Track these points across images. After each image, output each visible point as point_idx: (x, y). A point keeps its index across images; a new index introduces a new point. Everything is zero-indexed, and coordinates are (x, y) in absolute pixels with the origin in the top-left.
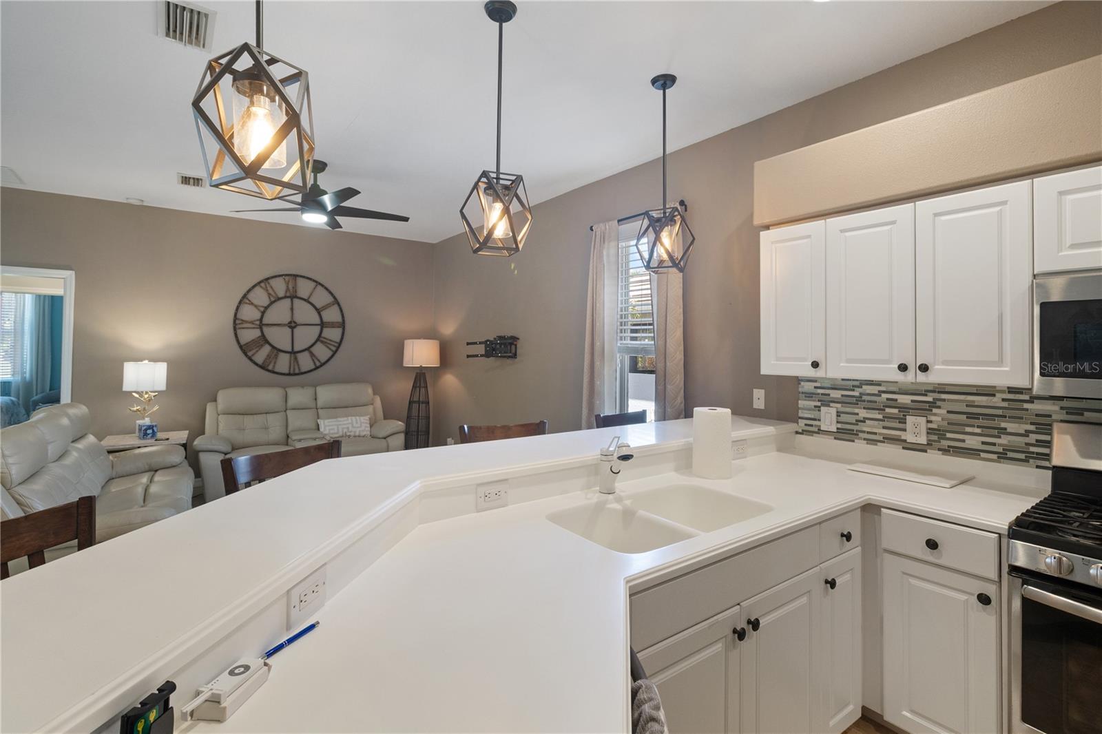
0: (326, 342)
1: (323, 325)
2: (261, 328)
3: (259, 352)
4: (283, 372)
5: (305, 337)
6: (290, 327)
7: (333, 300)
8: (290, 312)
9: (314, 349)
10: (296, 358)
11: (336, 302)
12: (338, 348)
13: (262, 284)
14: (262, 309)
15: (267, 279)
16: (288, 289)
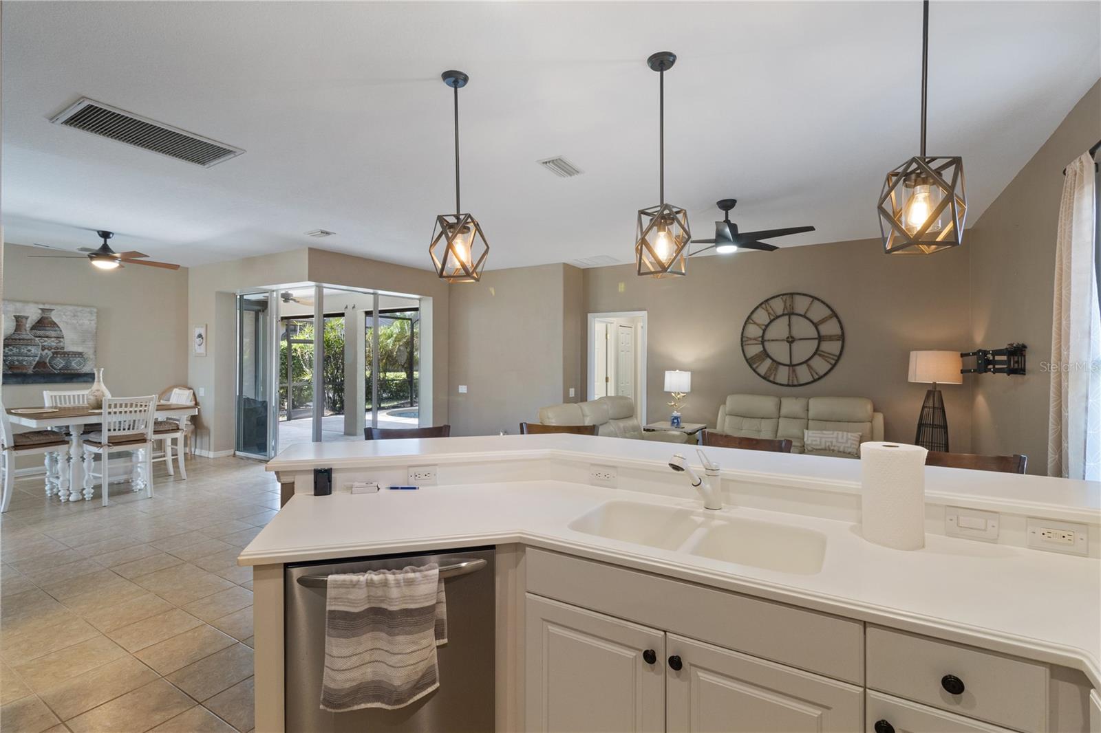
0: (824, 356)
1: (820, 338)
2: (763, 343)
3: (762, 365)
4: (782, 383)
5: (803, 350)
6: (788, 342)
7: (831, 312)
8: (788, 327)
9: (812, 363)
10: (794, 371)
11: (834, 315)
12: (837, 361)
13: (764, 306)
14: (763, 327)
15: (767, 301)
16: (785, 308)
